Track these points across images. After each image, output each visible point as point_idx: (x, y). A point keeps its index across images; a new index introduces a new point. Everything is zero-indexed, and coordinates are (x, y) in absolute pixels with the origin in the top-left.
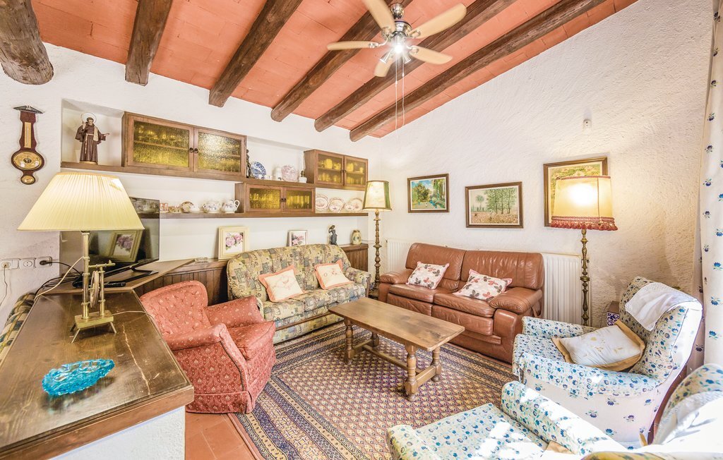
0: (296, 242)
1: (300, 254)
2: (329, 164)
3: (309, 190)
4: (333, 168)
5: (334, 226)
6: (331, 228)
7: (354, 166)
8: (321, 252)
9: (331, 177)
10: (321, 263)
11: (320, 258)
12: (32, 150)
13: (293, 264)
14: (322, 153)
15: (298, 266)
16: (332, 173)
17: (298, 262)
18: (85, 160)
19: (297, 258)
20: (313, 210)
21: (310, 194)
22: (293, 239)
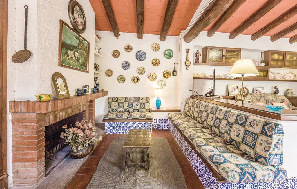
0: (258, 92)
1: (264, 97)
2: (276, 57)
3: (266, 69)
4: (278, 58)
5: (277, 86)
6: (275, 87)
7: (290, 56)
8: (274, 97)
9: (277, 63)
10: (274, 102)
11: (274, 100)
12: (189, 60)
13: (261, 101)
14: (273, 52)
15: (264, 101)
16: (277, 60)
17: (263, 100)
18: (197, 62)
19: (263, 98)
20: (268, 78)
21: (267, 71)
22: (256, 91)
